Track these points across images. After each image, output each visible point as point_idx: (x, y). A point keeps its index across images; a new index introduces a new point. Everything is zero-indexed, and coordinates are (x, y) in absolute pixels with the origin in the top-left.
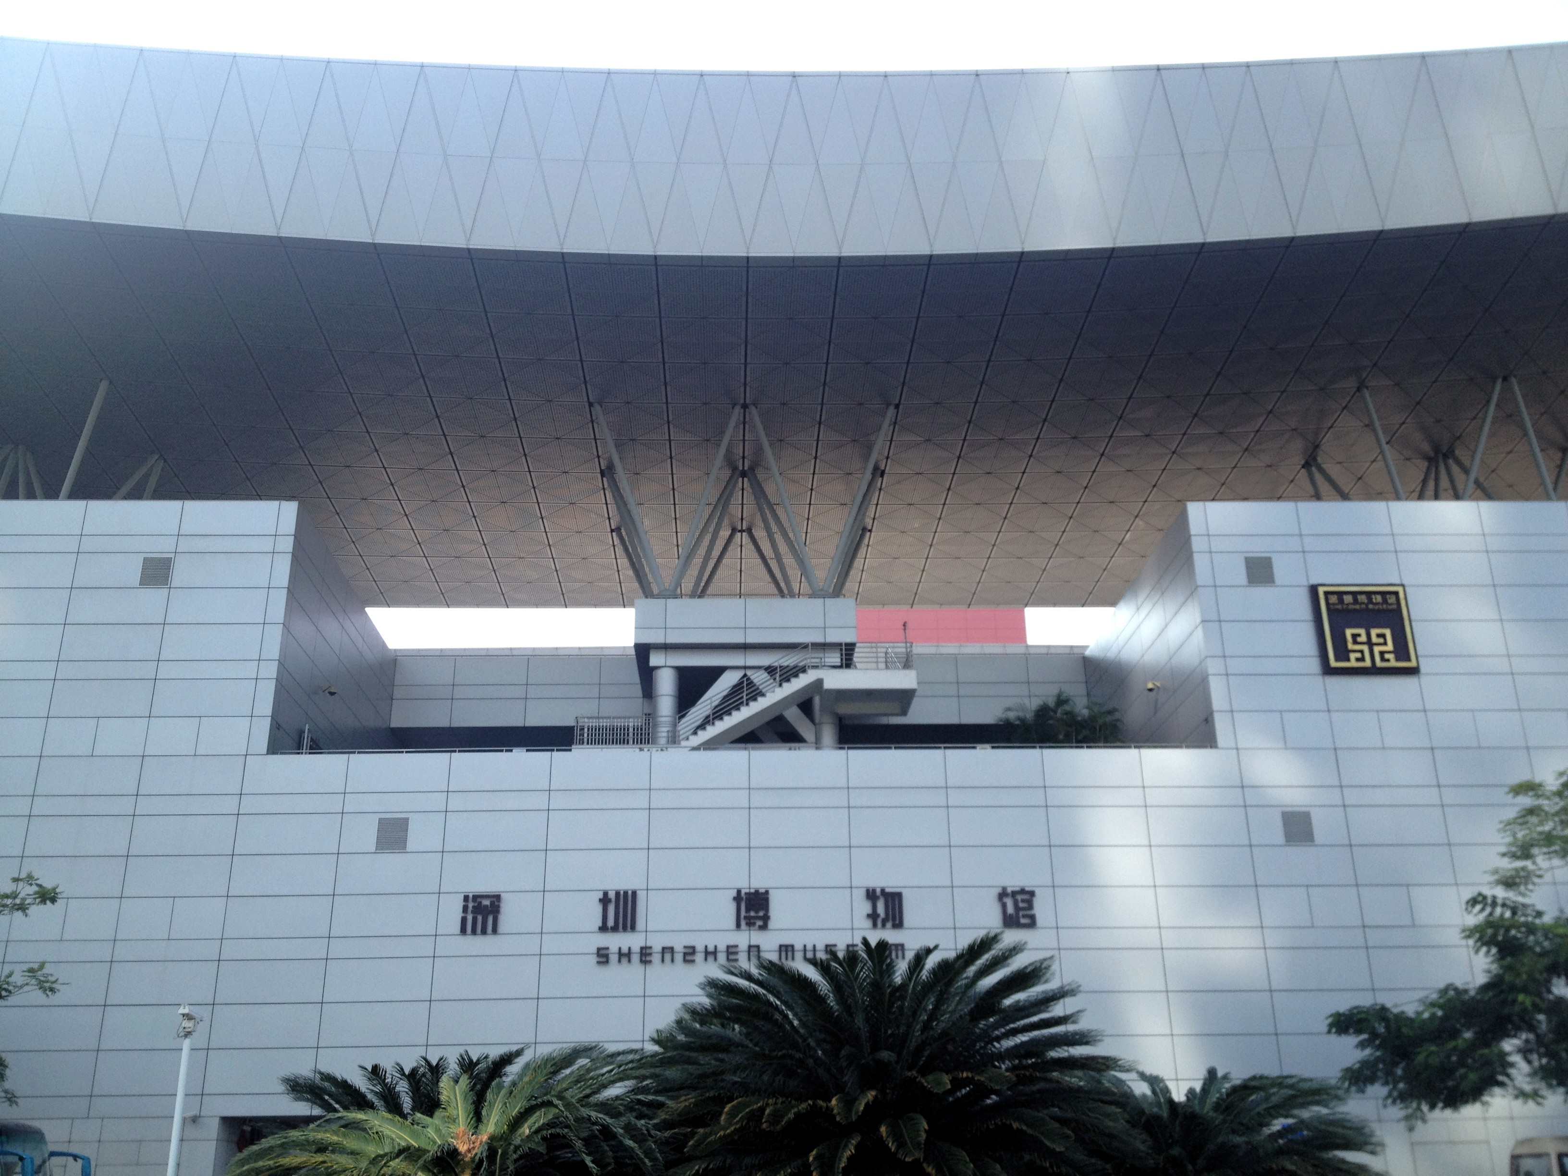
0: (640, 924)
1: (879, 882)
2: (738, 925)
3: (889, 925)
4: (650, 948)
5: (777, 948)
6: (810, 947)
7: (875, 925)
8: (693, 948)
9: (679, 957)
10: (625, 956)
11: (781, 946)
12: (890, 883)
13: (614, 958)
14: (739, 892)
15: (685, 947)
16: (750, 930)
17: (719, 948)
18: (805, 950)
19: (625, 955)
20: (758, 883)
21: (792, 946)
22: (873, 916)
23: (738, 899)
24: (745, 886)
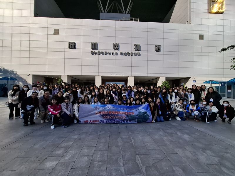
0: (98, 48)
1: (136, 43)
2: (114, 49)
3: (138, 50)
4: (100, 52)
8: (107, 52)
9: (104, 53)
11: (121, 52)
17: (111, 52)
18: (124, 53)
22: (135, 49)
24: (115, 43)
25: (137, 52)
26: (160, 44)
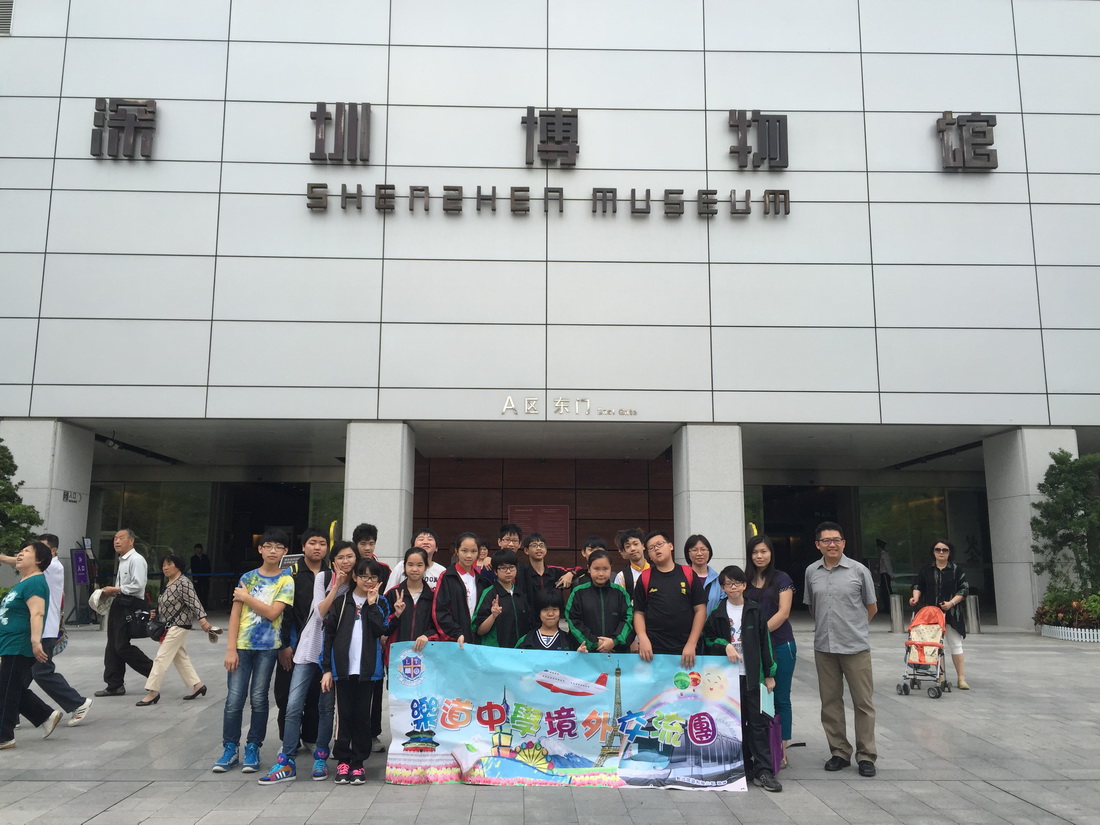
0: (377, 156)
1: (749, 104)
2: (529, 164)
3: (765, 166)
4: (392, 187)
5: (589, 194)
6: (640, 195)
7: (742, 168)
8: (458, 189)
9: (437, 205)
10: (352, 200)
11: (596, 191)
12: (768, 105)
13: (335, 203)
14: (531, 110)
15: (446, 189)
16: (547, 169)
17: (500, 193)
18: (633, 200)
19: (352, 196)
20: (561, 101)
21: (613, 191)
22: (738, 153)
23: (528, 122)
24: (539, 103)
25: (759, 185)
26: (984, 108)
